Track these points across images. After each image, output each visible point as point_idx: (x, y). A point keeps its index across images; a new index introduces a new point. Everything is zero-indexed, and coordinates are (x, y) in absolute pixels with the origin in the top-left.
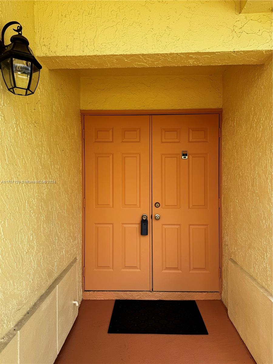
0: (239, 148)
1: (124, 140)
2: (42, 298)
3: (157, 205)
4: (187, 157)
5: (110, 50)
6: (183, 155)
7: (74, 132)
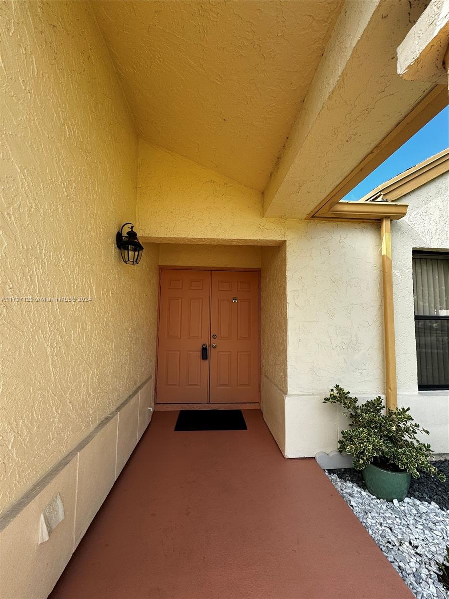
1: (191, 288)
2: (131, 397)
3: (214, 337)
4: (236, 301)
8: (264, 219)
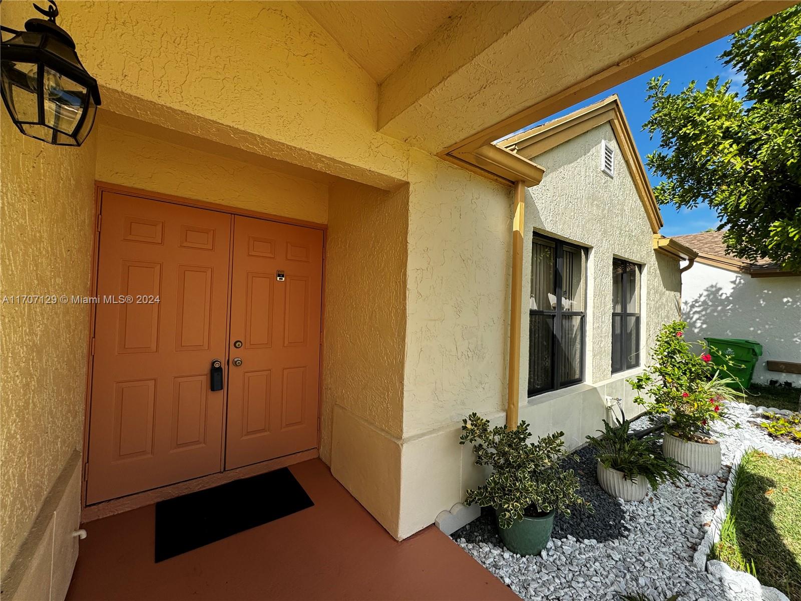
0: (353, 276)
1: (185, 244)
3: (238, 344)
4: (284, 278)
5: (210, 112)
6: (279, 276)
7: (85, 219)
8: (379, 135)
